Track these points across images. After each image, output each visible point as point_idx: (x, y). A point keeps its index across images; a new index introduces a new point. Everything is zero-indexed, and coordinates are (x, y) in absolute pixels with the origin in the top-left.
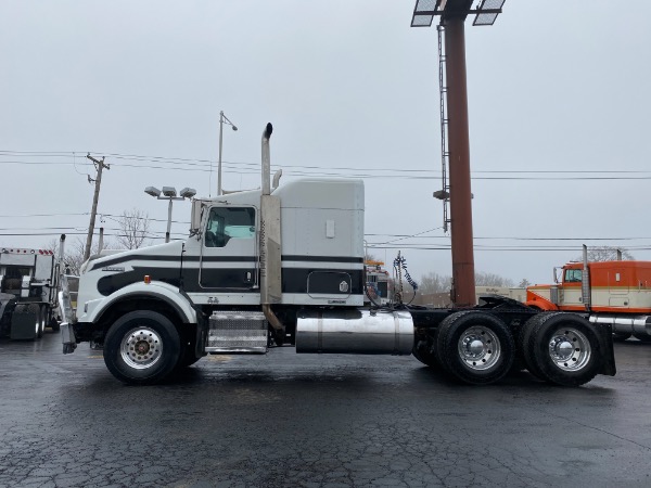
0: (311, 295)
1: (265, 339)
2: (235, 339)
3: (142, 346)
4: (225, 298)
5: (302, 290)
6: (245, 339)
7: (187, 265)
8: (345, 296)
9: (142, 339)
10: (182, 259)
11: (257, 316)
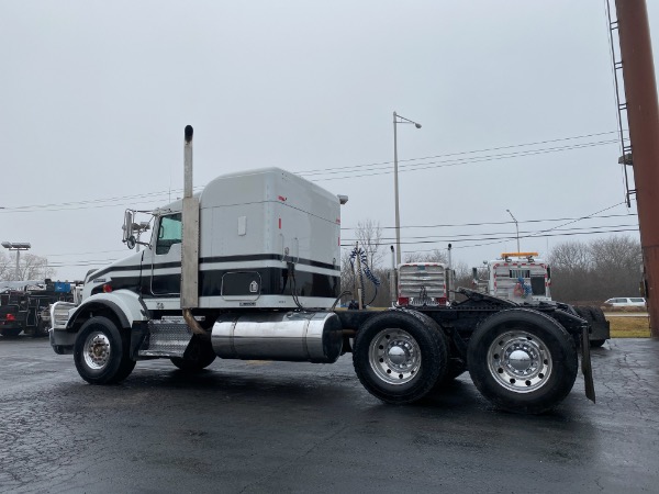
0: (225, 298)
3: (97, 349)
4: (168, 304)
5: (216, 293)
7: (146, 273)
8: (254, 297)
9: (97, 342)
10: (141, 268)
11: (181, 320)
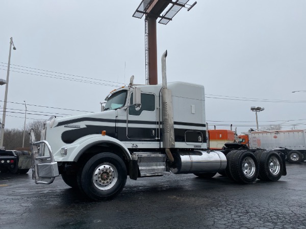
0: (187, 143)
1: (163, 167)
2: (150, 168)
3: (105, 175)
4: (141, 145)
5: (183, 141)
6: (155, 167)
8: (201, 144)
9: (105, 171)
10: (116, 121)
